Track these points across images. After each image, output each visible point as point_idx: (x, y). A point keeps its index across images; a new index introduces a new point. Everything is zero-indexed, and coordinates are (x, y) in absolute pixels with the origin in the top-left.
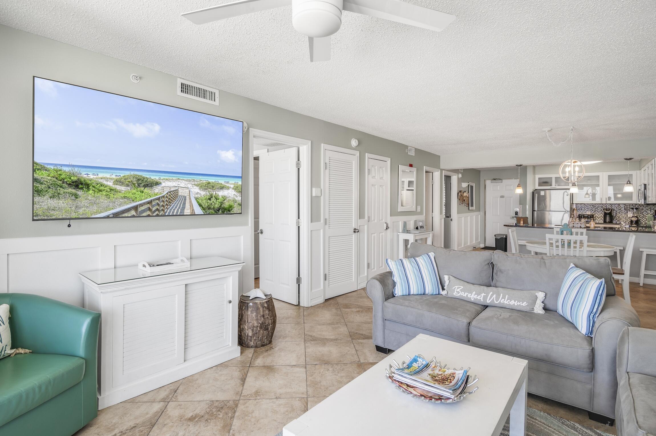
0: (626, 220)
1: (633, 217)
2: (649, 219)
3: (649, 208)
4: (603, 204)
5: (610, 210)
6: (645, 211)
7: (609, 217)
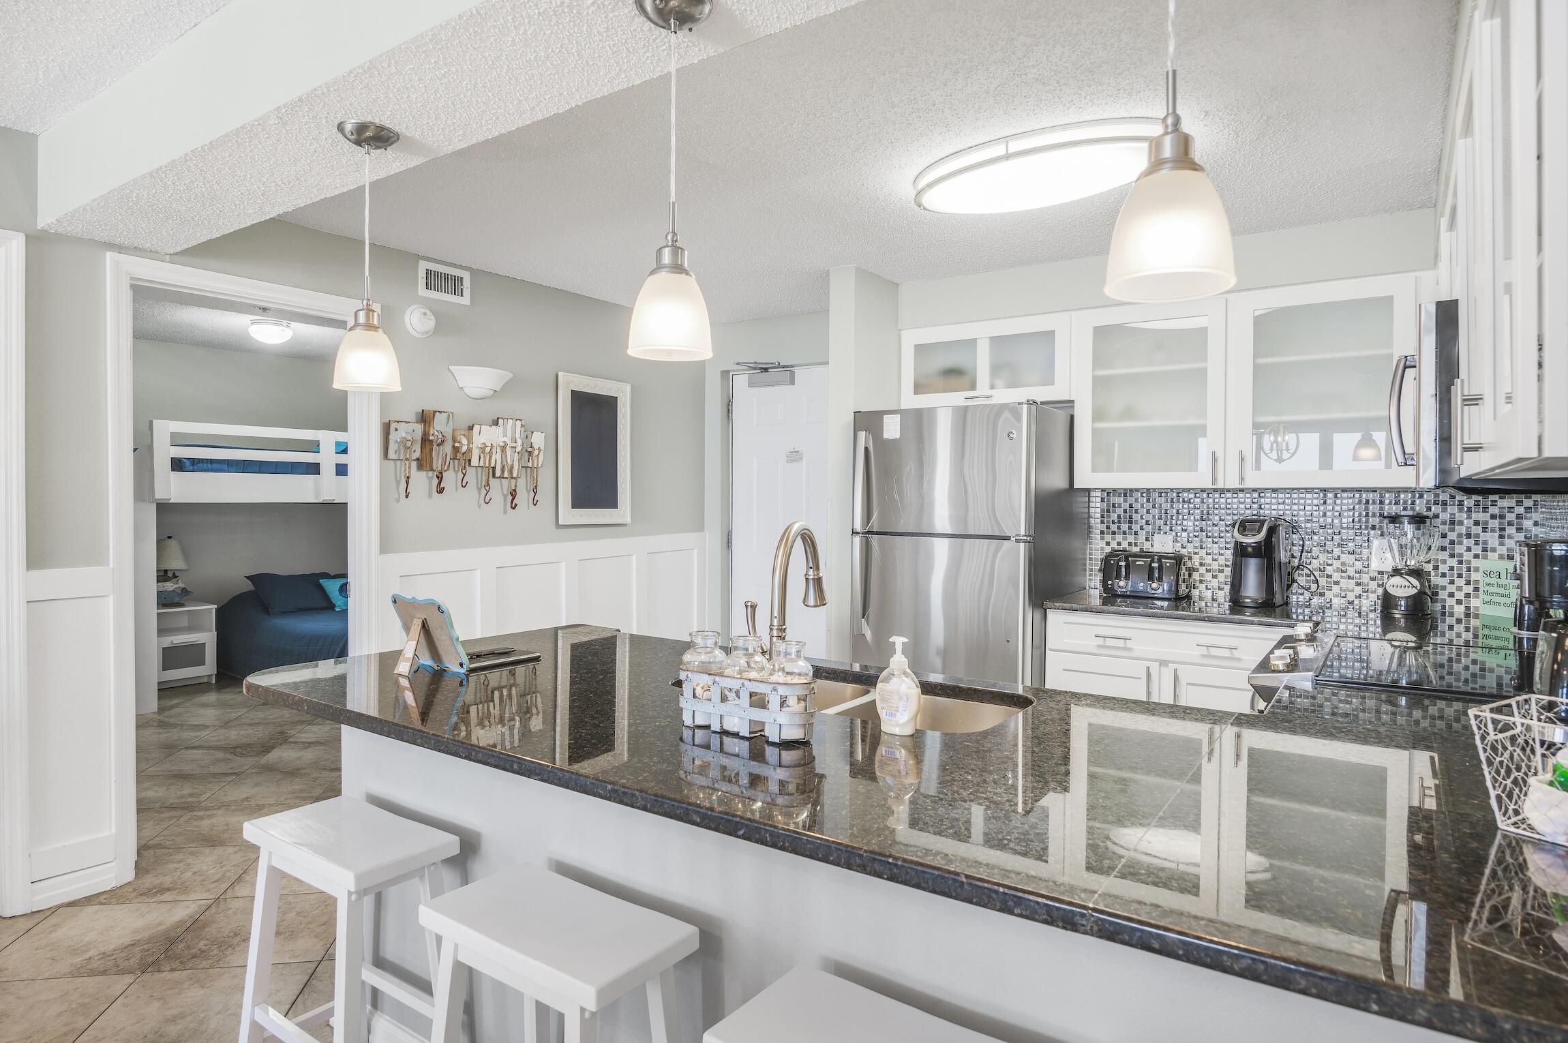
0: (1358, 590)
1: (1396, 572)
2: (1491, 589)
3: (1493, 517)
4: (1222, 491)
5: (1261, 527)
6: (1469, 536)
7: (1260, 570)
